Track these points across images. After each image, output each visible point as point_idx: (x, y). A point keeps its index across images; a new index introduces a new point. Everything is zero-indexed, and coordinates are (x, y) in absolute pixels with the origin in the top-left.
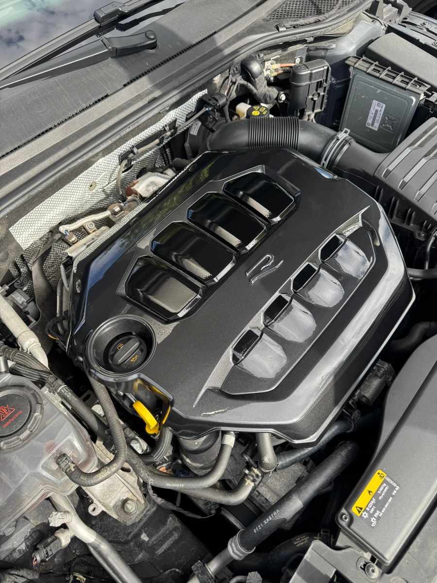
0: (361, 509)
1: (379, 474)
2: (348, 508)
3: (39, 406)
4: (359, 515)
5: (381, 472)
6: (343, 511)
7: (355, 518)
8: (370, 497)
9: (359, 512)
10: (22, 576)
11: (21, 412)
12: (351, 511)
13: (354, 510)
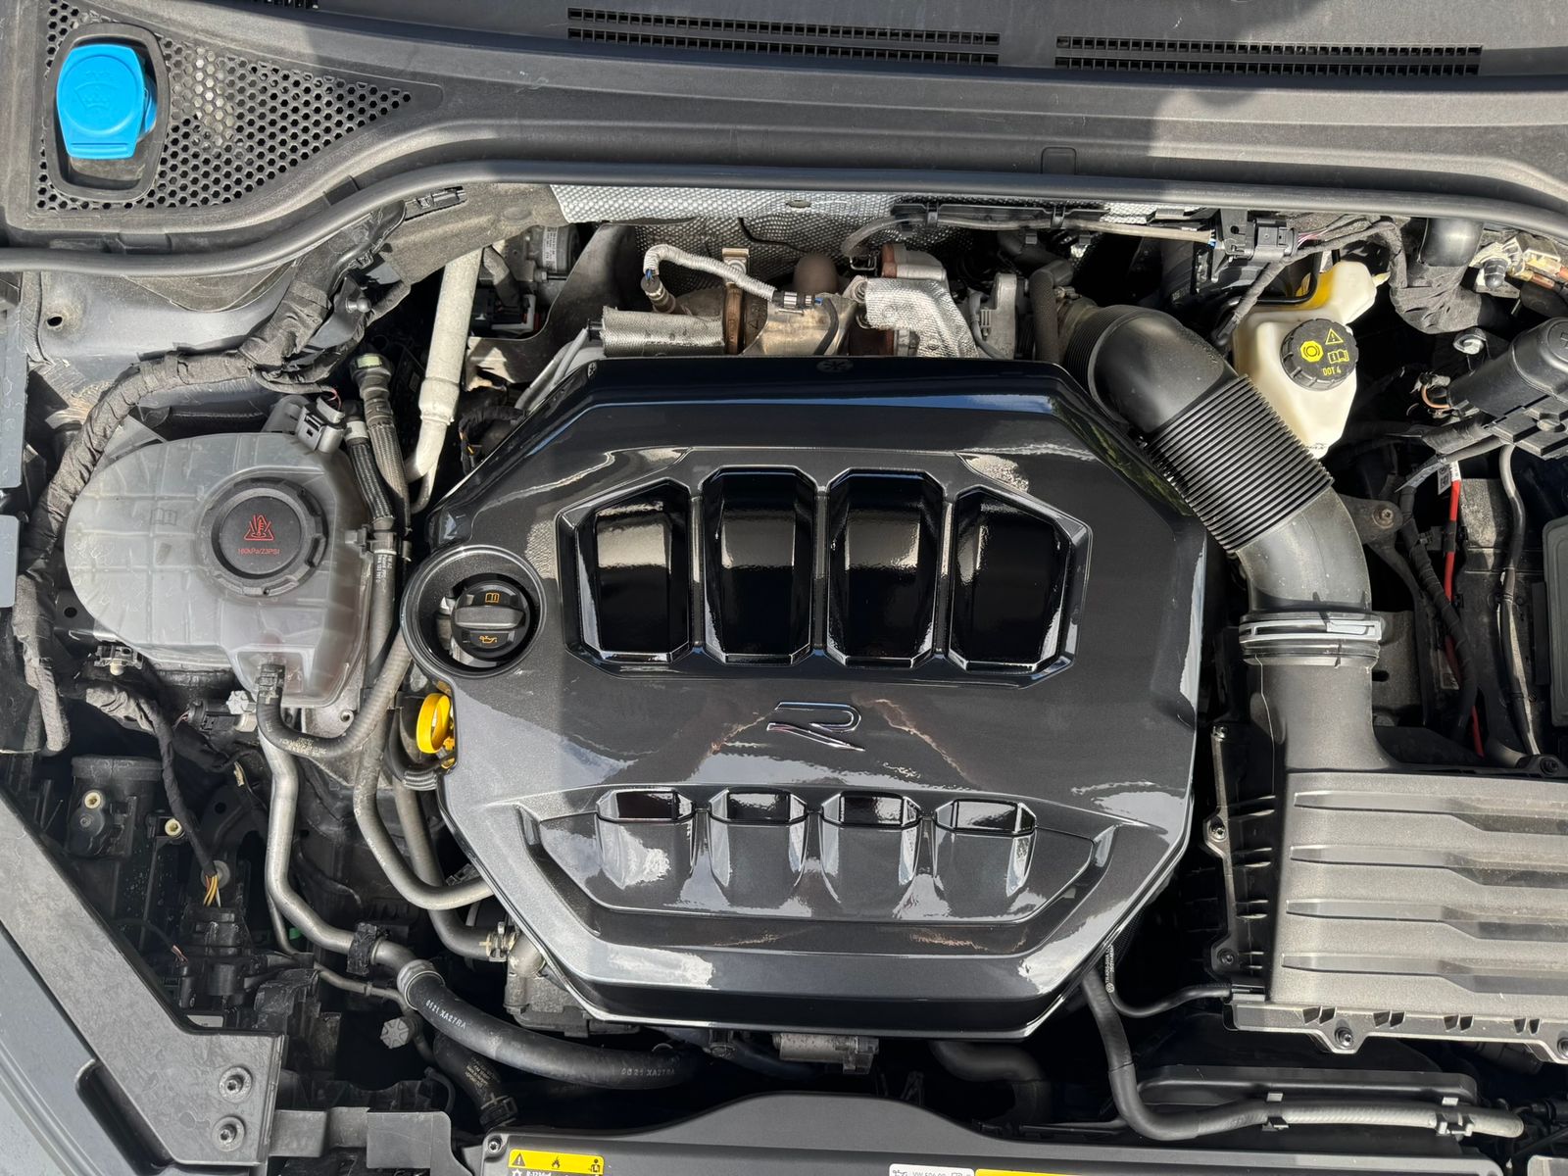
0: (522, 1164)
1: (596, 1161)
2: (513, 1142)
3: (306, 568)
4: (510, 1165)
5: (601, 1162)
6: (505, 1137)
7: (503, 1161)
8: (550, 1168)
9: (516, 1163)
10: (151, 722)
11: (276, 552)
12: (508, 1149)
13: (514, 1153)
